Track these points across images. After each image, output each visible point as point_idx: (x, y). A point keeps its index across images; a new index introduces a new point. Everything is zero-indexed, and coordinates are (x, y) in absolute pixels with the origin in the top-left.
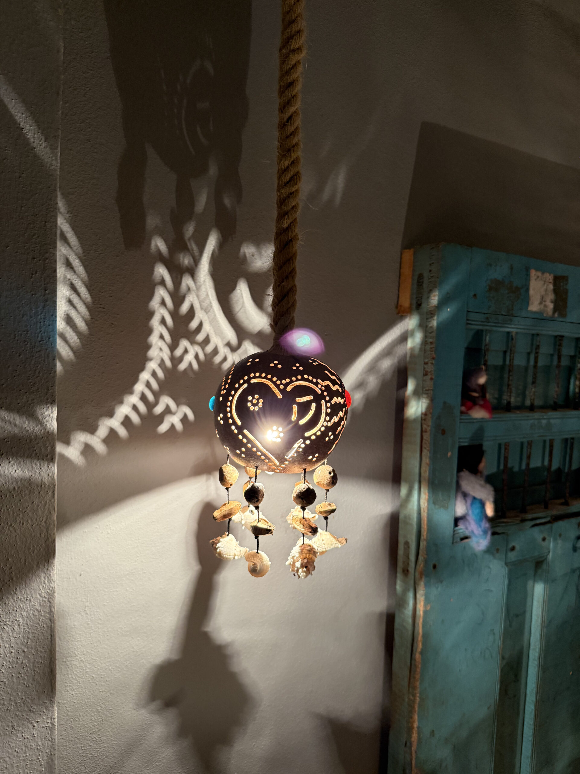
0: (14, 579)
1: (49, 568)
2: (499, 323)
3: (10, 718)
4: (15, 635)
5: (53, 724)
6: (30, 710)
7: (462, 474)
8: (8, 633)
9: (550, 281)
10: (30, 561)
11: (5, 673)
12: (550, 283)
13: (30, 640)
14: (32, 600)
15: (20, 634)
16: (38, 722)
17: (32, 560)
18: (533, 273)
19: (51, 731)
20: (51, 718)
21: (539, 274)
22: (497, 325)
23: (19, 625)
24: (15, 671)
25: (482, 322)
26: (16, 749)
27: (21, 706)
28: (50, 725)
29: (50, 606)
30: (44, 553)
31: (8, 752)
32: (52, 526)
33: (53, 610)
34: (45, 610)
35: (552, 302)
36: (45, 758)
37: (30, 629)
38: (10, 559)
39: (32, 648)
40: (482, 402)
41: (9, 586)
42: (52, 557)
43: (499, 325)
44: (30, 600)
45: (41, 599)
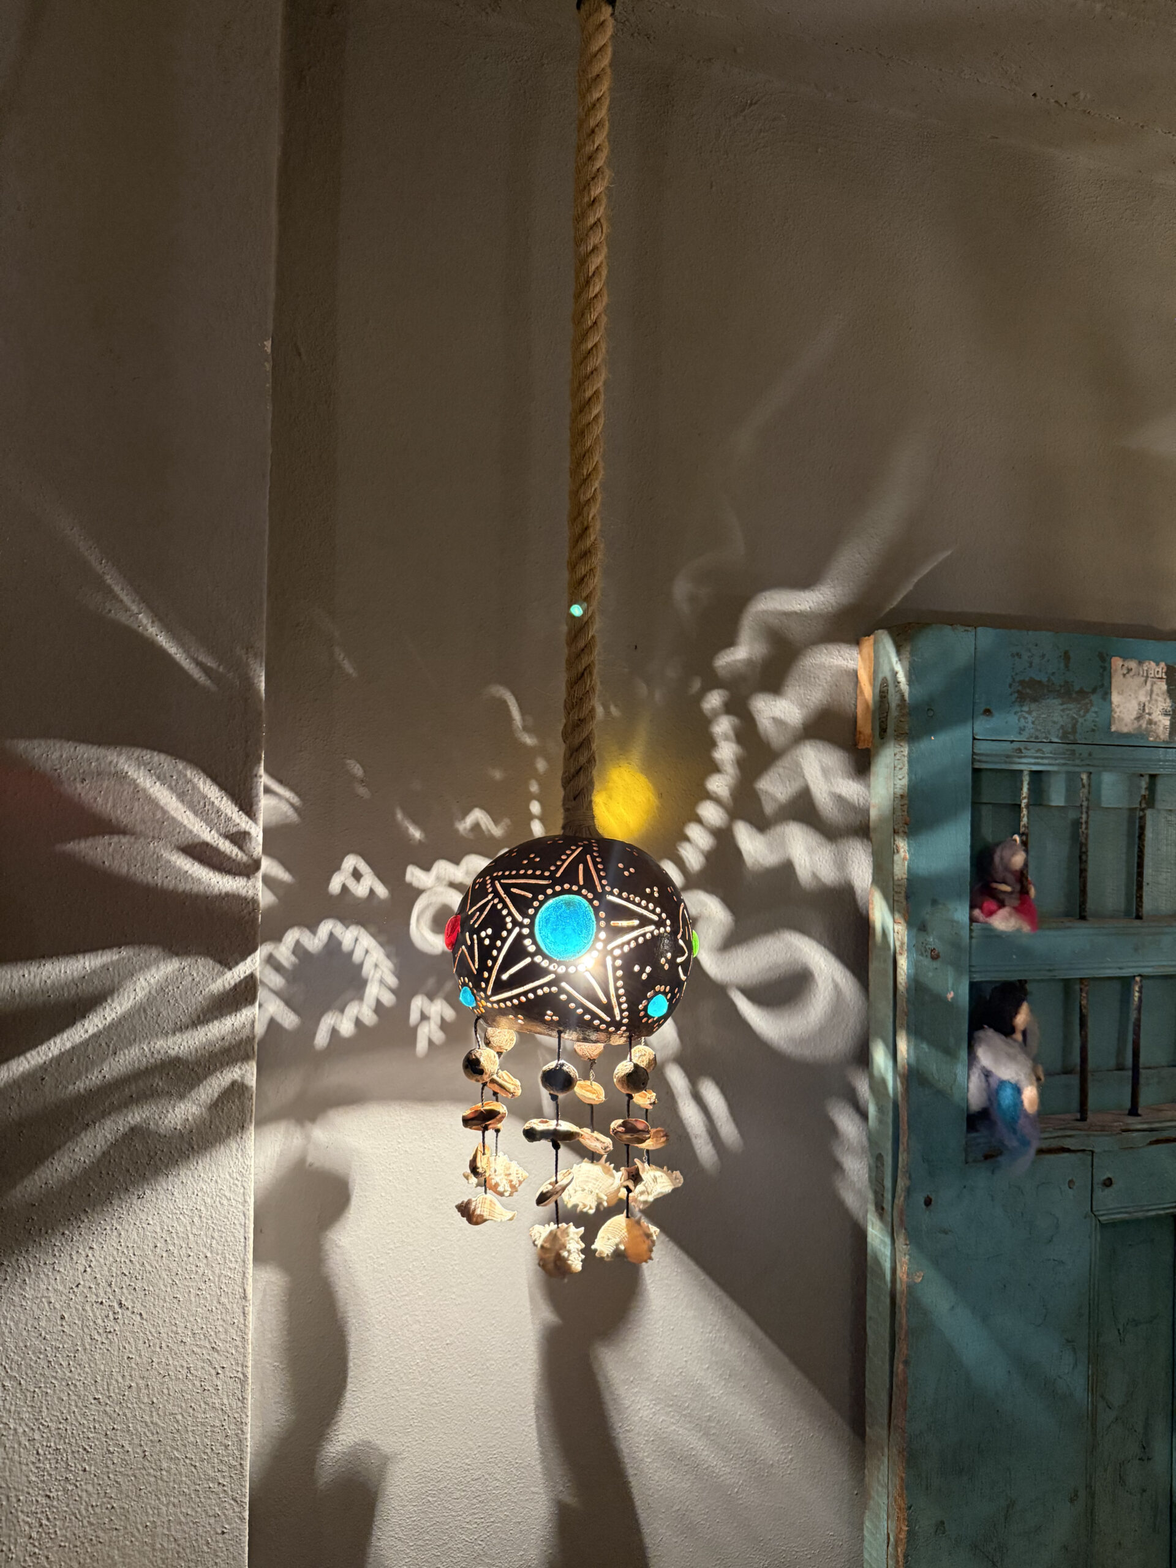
0: (195, 1147)
1: (244, 1137)
2: (1042, 758)
3: (186, 1356)
4: (195, 1231)
5: (243, 1374)
6: (213, 1348)
7: (980, 1034)
8: (185, 1226)
9: (1160, 676)
10: (218, 1123)
11: (180, 1285)
12: (1162, 678)
13: (214, 1242)
14: (219, 1181)
15: (201, 1230)
16: (223, 1368)
17: (220, 1122)
18: (1117, 662)
19: (242, 1385)
20: (242, 1366)
21: (1133, 664)
22: (1040, 761)
23: (200, 1217)
24: (195, 1284)
25: (1008, 756)
26: (193, 1405)
27: (200, 1339)
28: (241, 1376)
29: (244, 1193)
30: (237, 1114)
31: (181, 1407)
32: (249, 1075)
33: (248, 1200)
34: (236, 1198)
35: (1166, 715)
36: (233, 1427)
37: (215, 1224)
38: (190, 1118)
39: (218, 1254)
40: (1016, 903)
41: (188, 1157)
42: (248, 1120)
43: (1046, 761)
44: (217, 1182)
45: (232, 1181)
